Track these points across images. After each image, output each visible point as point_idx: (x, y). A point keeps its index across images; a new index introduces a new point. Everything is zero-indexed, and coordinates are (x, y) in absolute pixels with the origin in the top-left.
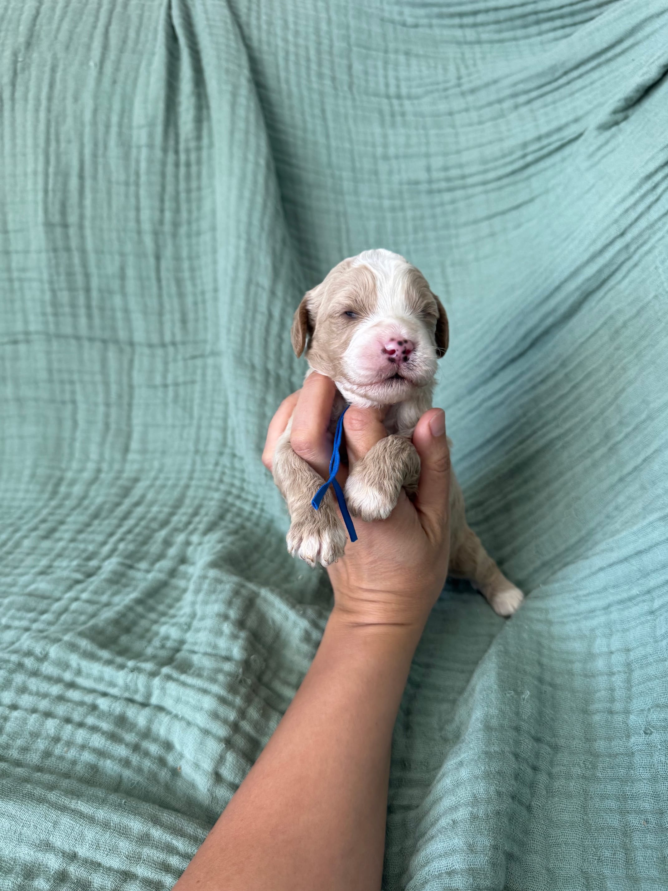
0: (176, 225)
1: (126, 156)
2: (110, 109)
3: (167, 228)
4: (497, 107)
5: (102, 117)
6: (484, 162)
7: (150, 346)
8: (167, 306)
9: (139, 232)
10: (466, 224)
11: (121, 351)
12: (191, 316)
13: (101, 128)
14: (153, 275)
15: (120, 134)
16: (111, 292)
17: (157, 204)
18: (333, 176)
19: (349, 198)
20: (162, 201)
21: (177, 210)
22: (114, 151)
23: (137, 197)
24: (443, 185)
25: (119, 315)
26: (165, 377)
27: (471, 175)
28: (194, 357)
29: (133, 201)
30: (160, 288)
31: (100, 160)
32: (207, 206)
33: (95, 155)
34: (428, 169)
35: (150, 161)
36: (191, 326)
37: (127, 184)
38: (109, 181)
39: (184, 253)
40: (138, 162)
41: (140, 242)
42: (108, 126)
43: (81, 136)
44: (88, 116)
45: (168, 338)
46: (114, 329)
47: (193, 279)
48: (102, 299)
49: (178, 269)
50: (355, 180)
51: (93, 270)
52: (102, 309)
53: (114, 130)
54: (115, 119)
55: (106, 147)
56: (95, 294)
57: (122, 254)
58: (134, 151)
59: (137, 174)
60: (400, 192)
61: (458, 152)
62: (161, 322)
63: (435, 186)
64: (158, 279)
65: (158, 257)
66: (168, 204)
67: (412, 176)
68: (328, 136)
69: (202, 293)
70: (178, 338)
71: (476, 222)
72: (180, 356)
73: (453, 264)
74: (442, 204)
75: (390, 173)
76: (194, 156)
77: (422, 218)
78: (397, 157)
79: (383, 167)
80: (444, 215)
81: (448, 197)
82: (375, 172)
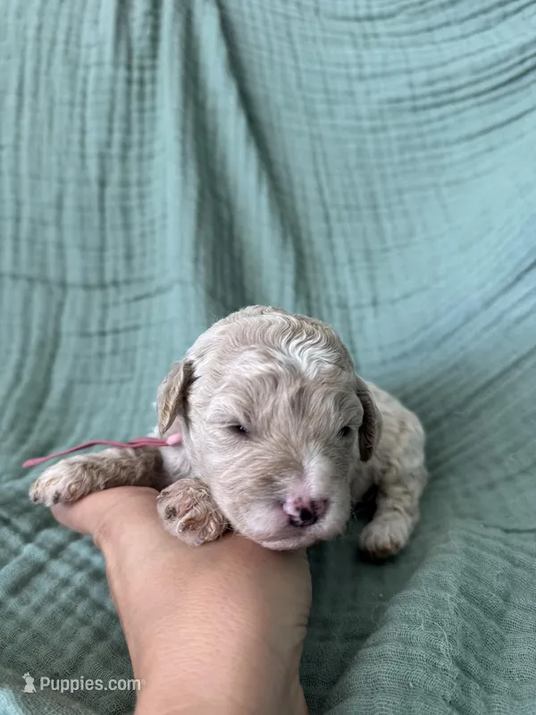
0: (126, 146)
1: (72, 76)
2: (56, 27)
3: (116, 150)
4: (483, 17)
5: (46, 34)
6: (475, 71)
7: (87, 287)
8: (110, 241)
9: (83, 156)
10: (459, 141)
11: (50, 293)
12: (137, 250)
13: (46, 46)
14: (95, 203)
15: (66, 52)
16: (44, 224)
17: (104, 124)
18: (304, 98)
19: (324, 121)
20: (111, 120)
21: (128, 131)
22: (59, 68)
23: (83, 118)
24: (429, 101)
25: (52, 250)
26: (102, 322)
27: (460, 88)
28: (138, 299)
29: (77, 123)
30: (103, 219)
31: (43, 78)
33: (36, 72)
34: (411, 85)
35: (99, 79)
36: (136, 262)
37: (72, 104)
38: (51, 100)
39: (134, 177)
40: (85, 81)
41: (83, 167)
42: (53, 43)
43: (23, 51)
44: (31, 33)
45: (109, 277)
46: (43, 266)
47: (141, 207)
48: (33, 231)
49: (125, 197)
50: (329, 102)
51: (25, 196)
52: (32, 242)
53: (60, 48)
54: (61, 37)
55: (49, 64)
56: (25, 226)
57: (61, 181)
58: (81, 72)
59: (84, 94)
60: (381, 111)
61: (444, 64)
62: (102, 260)
63: (420, 103)
64: (102, 210)
65: (102, 184)
66: (118, 125)
67: (393, 94)
68: (295, 58)
69: (152, 222)
70: (121, 277)
71: (470, 137)
72: (122, 298)
73: (448, 184)
74: (429, 122)
75: (368, 93)
76: (147, 75)
77: (407, 137)
78: (374, 76)
79: (359, 88)
80: (433, 132)
81: (434, 113)
82: (351, 94)
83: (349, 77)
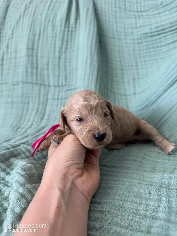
0: (66, 49)
1: (53, 30)
2: (50, 17)
3: (63, 50)
5: (48, 19)
7: (55, 86)
8: (61, 74)
9: (55, 51)
10: (165, 45)
11: (45, 88)
12: (68, 77)
13: (47, 22)
14: (57, 64)
15: (52, 23)
16: (44, 69)
17: (61, 43)
18: (118, 35)
19: (123, 41)
21: (67, 44)
22: (50, 28)
23: (55, 41)
24: (156, 33)
25: (46, 77)
26: (58, 96)
27: (166, 29)
28: (68, 90)
29: (54, 42)
30: (59, 68)
31: (46, 31)
32: (76, 43)
33: (44, 30)
34: (151, 29)
35: (60, 30)
36: (68, 80)
37: (53, 37)
38: (47, 37)
39: (68, 57)
40: (57, 31)
41: (55, 54)
42: (49, 21)
44: (44, 19)
45: (60, 84)
47: (70, 65)
48: (41, 71)
49: (65, 62)
50: (125, 35)
51: (39, 62)
52: (41, 75)
53: (51, 22)
54: (51, 19)
55: (48, 27)
56: (39, 70)
57: (49, 58)
58: (56, 28)
59: (56, 34)
60: (141, 37)
61: (162, 22)
62: (59, 79)
63: (153, 34)
64: (59, 65)
65: (59, 58)
66: (65, 43)
67: (145, 32)
68: (117, 23)
69: (73, 69)
70: (64, 84)
71: (168, 44)
72: (64, 90)
73: (160, 59)
74: (156, 40)
75: (137, 32)
76: (74, 29)
77: (149, 45)
78: (140, 27)
79: (135, 30)
80: (157, 43)
81: (158, 37)
82: (132, 33)
83: (132, 28)
